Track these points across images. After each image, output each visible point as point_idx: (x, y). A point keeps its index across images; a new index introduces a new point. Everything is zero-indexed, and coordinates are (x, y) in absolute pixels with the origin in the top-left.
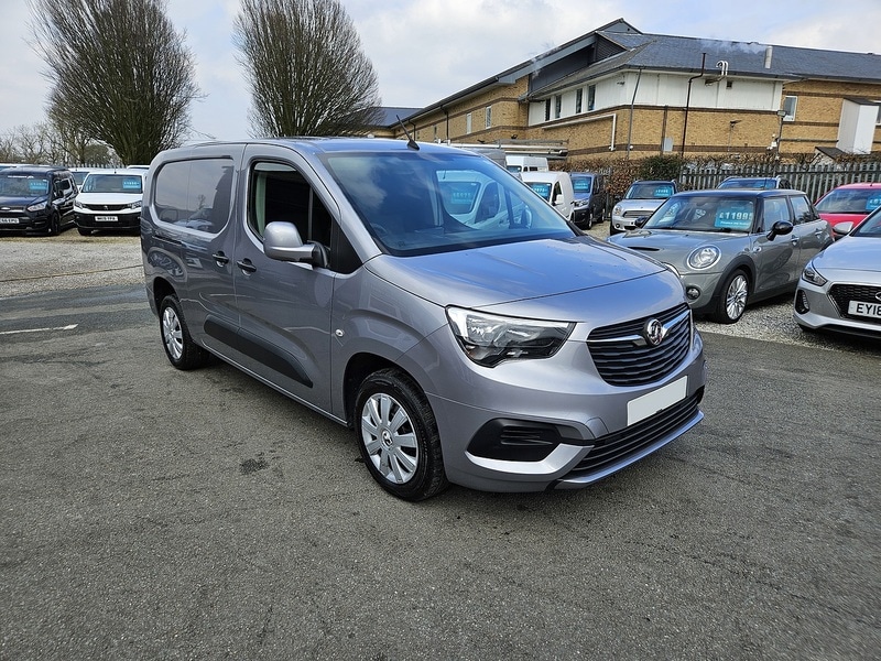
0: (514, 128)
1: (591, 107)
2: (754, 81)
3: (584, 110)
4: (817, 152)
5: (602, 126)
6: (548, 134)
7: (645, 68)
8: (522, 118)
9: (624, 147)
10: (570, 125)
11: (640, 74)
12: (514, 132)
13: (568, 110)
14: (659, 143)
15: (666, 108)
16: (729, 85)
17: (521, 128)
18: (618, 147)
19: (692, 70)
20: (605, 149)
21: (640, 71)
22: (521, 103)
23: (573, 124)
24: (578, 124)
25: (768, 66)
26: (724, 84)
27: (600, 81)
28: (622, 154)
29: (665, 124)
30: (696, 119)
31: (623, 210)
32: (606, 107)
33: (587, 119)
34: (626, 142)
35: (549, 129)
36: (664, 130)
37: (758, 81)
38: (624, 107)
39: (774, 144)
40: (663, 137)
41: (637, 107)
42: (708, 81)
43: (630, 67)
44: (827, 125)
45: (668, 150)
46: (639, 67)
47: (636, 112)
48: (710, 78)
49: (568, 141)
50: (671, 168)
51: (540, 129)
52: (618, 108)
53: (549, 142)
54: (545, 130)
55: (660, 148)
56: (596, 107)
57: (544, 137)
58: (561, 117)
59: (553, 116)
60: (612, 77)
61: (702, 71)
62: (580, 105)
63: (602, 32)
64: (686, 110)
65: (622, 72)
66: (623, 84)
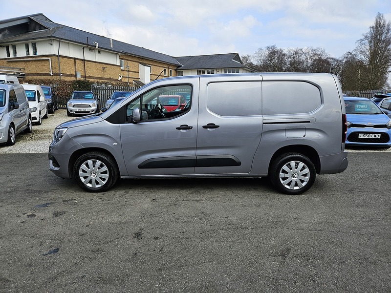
1: (35, 53)
2: (109, 52)
3: (31, 54)
4: (134, 82)
5: (43, 63)
6: (11, 64)
7: (62, 39)
9: (58, 74)
10: (24, 61)
11: (60, 41)
13: (21, 53)
14: (75, 74)
15: (75, 58)
16: (99, 52)
18: (55, 74)
19: (83, 44)
20: (48, 74)
21: (60, 40)
23: (26, 60)
24: (29, 61)
25: (112, 47)
26: (97, 52)
27: (38, 41)
28: (58, 78)
29: (75, 66)
30: (89, 65)
31: (73, 104)
32: (44, 54)
33: (34, 59)
34: (58, 72)
35: (10, 62)
36: (75, 68)
38: (54, 55)
39: (120, 78)
40: (76, 71)
41: (60, 56)
42: (91, 50)
43: (54, 37)
44: (135, 72)
45: (79, 77)
46: (59, 38)
47: (61, 58)
48: (91, 48)
49: (24, 69)
50: (87, 86)
51: (5, 61)
52: (51, 55)
53: (12, 68)
54: (8, 61)
55: (75, 76)
56: (38, 54)
57: (8, 65)
58: (18, 56)
59: (12, 56)
60: (45, 41)
61: (88, 45)
62: (28, 51)
63: (32, 18)
64: (84, 60)
65: (50, 39)
66: (52, 44)
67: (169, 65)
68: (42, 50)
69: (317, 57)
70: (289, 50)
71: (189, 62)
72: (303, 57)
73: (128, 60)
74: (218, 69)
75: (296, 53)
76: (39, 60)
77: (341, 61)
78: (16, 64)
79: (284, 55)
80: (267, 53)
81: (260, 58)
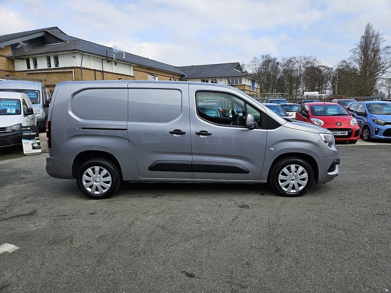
0: (6, 71)
1: (57, 65)
3: (53, 66)
5: (66, 75)
6: (31, 76)
7: (85, 52)
8: (11, 66)
10: (45, 73)
12: (7, 73)
13: (42, 65)
15: (95, 70)
16: (116, 64)
17: (11, 71)
19: (103, 56)
21: (83, 53)
22: (9, 58)
25: (124, 58)
26: (114, 63)
27: (60, 54)
29: (95, 77)
30: (107, 76)
32: (67, 66)
33: (56, 71)
35: (30, 74)
36: (95, 79)
37: (125, 64)
38: (77, 67)
41: (83, 68)
42: (108, 61)
43: (78, 50)
46: (82, 51)
47: (83, 70)
48: (109, 60)
49: (45, 80)
51: (24, 73)
52: (74, 68)
54: (28, 73)
56: (60, 66)
57: (28, 77)
58: (39, 67)
59: (32, 68)
60: (68, 54)
61: (107, 57)
62: (49, 63)
63: (48, 31)
64: (103, 72)
65: (73, 52)
66: (75, 57)
67: (174, 74)
68: (64, 62)
69: (309, 65)
70: (283, 59)
71: (192, 71)
72: (297, 66)
73: (137, 71)
74: (221, 78)
75: (290, 61)
76: (61, 72)
77: (332, 69)
78: (37, 76)
79: (278, 63)
80: (262, 61)
81: (255, 67)
